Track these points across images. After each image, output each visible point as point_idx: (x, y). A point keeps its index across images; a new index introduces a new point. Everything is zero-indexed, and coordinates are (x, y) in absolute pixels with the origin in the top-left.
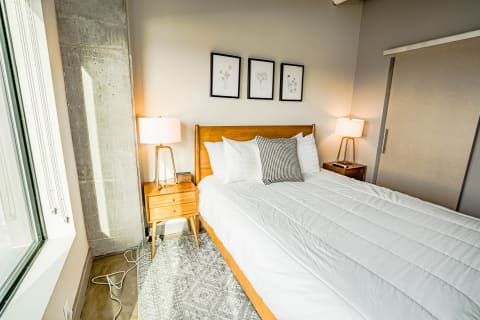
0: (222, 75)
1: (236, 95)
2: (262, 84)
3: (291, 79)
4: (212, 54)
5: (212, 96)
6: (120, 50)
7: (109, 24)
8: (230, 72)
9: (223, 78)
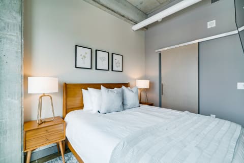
0: (82, 57)
1: (90, 67)
2: (103, 63)
3: (117, 61)
4: (76, 46)
5: (76, 67)
6: (15, 36)
7: (8, 21)
8: (86, 55)
9: (82, 58)
